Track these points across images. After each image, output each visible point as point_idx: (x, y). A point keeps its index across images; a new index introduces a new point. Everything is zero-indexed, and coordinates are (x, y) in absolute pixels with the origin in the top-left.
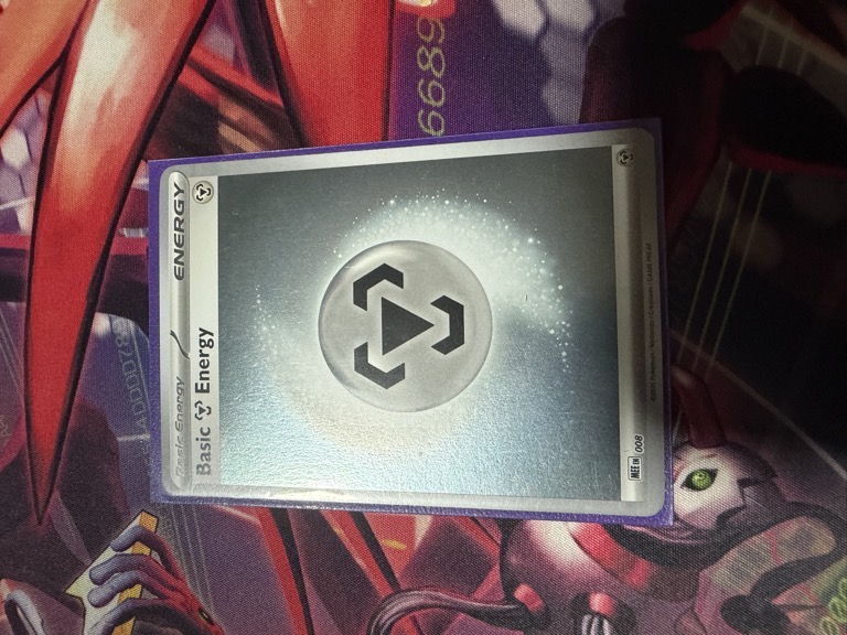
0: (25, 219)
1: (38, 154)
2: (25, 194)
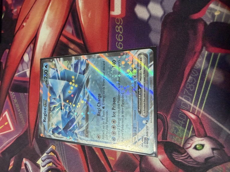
0: (28, 74)
2: (28, 68)
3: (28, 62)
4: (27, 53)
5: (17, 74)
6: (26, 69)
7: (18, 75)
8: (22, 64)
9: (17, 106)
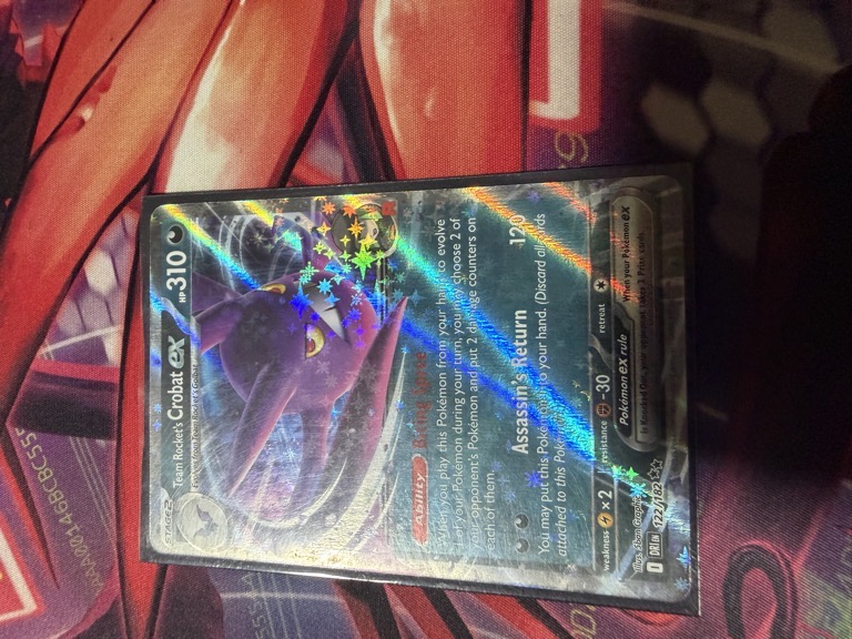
0: (113, 349)
1: (126, 278)
2: (112, 322)
3: (113, 292)
4: (104, 249)
5: (48, 349)
6: (102, 328)
7: (55, 351)
8: (77, 300)
9: (56, 496)
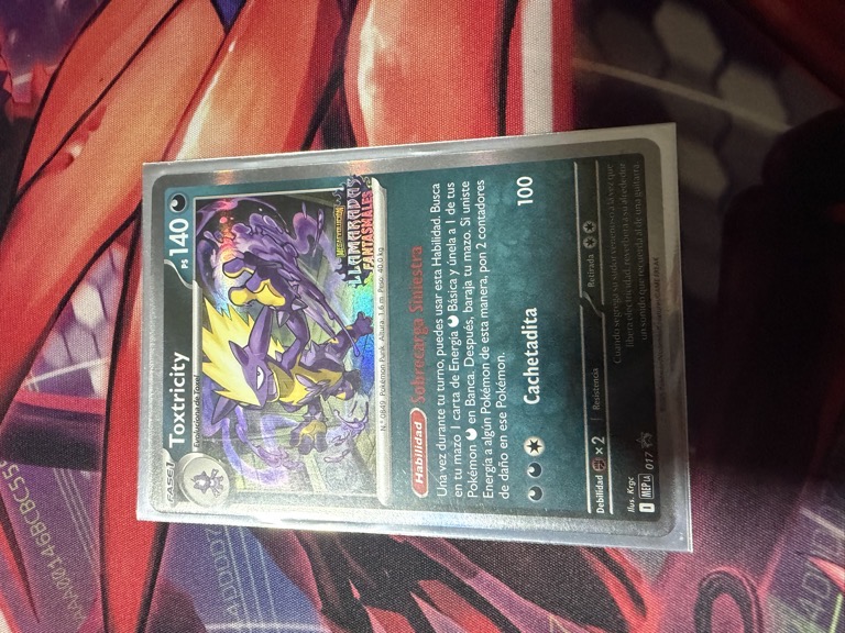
0: (99, 381)
1: (113, 311)
2: (99, 354)
3: (100, 325)
4: (92, 283)
5: (33, 380)
6: (88, 360)
7: (41, 383)
8: (63, 332)
9: (38, 528)
